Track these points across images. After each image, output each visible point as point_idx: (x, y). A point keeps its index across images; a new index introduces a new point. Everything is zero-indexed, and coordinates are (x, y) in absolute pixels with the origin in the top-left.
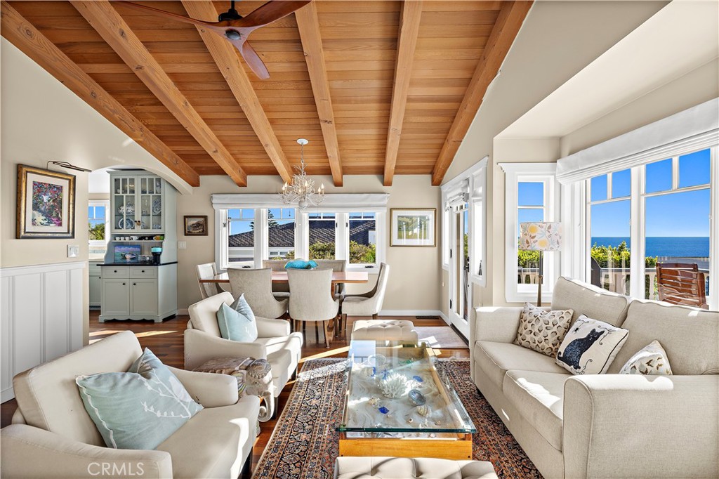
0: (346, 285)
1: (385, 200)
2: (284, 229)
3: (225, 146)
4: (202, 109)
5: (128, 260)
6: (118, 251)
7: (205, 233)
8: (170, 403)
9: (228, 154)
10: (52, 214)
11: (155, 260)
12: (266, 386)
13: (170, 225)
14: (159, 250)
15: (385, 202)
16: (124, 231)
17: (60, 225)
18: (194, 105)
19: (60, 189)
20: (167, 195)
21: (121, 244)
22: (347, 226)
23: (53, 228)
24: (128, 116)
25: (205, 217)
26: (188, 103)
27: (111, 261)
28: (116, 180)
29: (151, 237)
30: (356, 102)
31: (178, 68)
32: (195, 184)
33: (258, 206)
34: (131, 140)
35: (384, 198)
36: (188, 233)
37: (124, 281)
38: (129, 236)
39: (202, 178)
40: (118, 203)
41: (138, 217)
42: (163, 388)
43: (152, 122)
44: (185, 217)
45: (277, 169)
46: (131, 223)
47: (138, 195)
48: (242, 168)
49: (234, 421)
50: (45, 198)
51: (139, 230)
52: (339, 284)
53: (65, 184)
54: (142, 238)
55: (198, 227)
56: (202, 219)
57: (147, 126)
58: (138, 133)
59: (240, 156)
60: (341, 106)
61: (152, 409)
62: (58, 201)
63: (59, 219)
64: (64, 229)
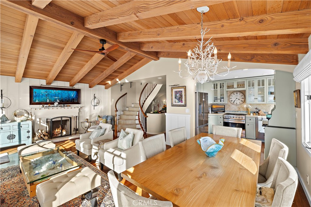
10: (180, 99)
19: (182, 91)
23: (180, 103)
50: (178, 95)
62: (181, 96)
63: (182, 101)
64: (183, 104)
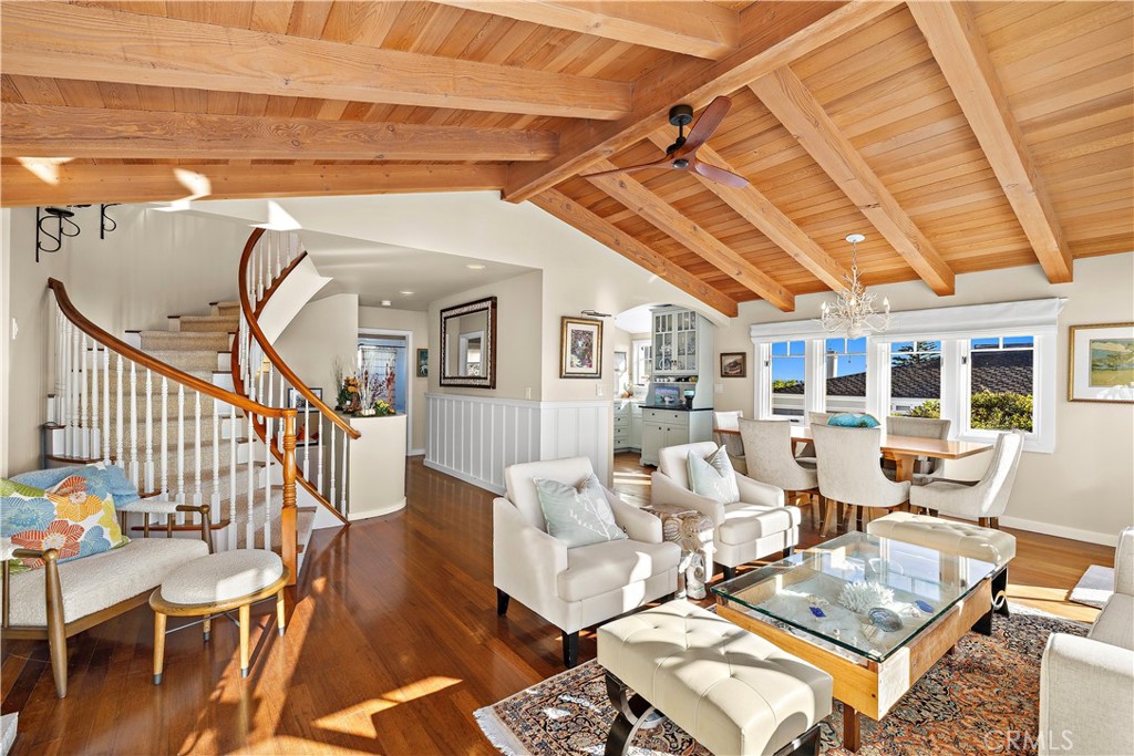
0: (947, 462)
1: (1052, 310)
2: (927, 368)
3: (754, 264)
4: (714, 228)
5: (667, 403)
6: (659, 392)
7: (742, 374)
8: (591, 518)
9: (760, 272)
10: (585, 357)
11: (687, 406)
12: (702, 544)
13: (705, 366)
14: (691, 393)
15: (1053, 315)
16: (663, 372)
17: (591, 366)
18: (704, 227)
19: (591, 334)
20: (702, 330)
21: (662, 386)
22: (965, 360)
23: (585, 369)
24: (650, 253)
25: (743, 355)
26: (698, 227)
27: (652, 404)
28: (658, 318)
29: (687, 379)
30: (920, 162)
31: (678, 196)
32: (733, 313)
33: (811, 337)
34: (655, 277)
35: (1050, 308)
36: (725, 375)
37: (660, 425)
38: (667, 377)
39: (741, 305)
40: (658, 340)
41: (674, 357)
42: (588, 504)
43: (672, 254)
44: (722, 355)
45: (826, 282)
46: (669, 362)
47: (675, 331)
48: (785, 286)
49: (639, 554)
50: (580, 343)
51: (675, 371)
52: (929, 459)
53: (594, 329)
54: (679, 380)
55: (736, 366)
56: (740, 357)
57: (670, 258)
58: (660, 268)
59: (775, 273)
60: (896, 175)
61: (576, 517)
62: (589, 345)
63: (590, 361)
64: (593, 370)
